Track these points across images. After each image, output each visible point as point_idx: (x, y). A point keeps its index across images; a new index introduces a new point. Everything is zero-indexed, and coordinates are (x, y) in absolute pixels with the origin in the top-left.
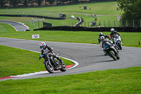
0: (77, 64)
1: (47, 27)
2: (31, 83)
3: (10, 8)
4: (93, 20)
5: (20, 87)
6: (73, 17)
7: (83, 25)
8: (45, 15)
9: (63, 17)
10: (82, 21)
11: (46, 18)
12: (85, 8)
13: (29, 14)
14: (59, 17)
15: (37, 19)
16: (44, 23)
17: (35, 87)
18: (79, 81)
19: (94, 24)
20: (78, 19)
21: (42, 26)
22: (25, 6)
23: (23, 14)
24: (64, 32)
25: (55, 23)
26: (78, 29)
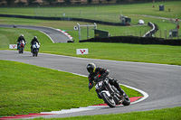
0: (146, 95)
1: (101, 38)
3: (43, 6)
4: (173, 27)
6: (142, 22)
7: (157, 35)
8: (98, 17)
9: (126, 22)
10: (157, 29)
12: (161, 9)
13: (72, 16)
14: (119, 21)
15: (85, 25)
16: (96, 31)
19: (175, 34)
20: (150, 25)
21: (92, 35)
22: (67, 3)
23: (64, 15)
24: (127, 45)
25: (113, 32)
26: (149, 40)
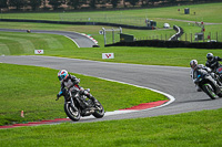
0: (172, 99)
1: (126, 42)
2: (100, 128)
3: (68, 11)
4: (199, 30)
5: (82, 135)
6: (167, 25)
7: (183, 38)
8: (123, 22)
9: (151, 26)
10: (182, 32)
11: (124, 26)
12: (187, 12)
13: (97, 21)
14: (145, 25)
15: (110, 29)
16: (122, 36)
17: (106, 135)
18: (176, 127)
19: (200, 37)
20: (175, 28)
21: (118, 40)
22: (92, 8)
23: (89, 20)
24: (152, 48)
25: (138, 36)
26: (175, 44)
